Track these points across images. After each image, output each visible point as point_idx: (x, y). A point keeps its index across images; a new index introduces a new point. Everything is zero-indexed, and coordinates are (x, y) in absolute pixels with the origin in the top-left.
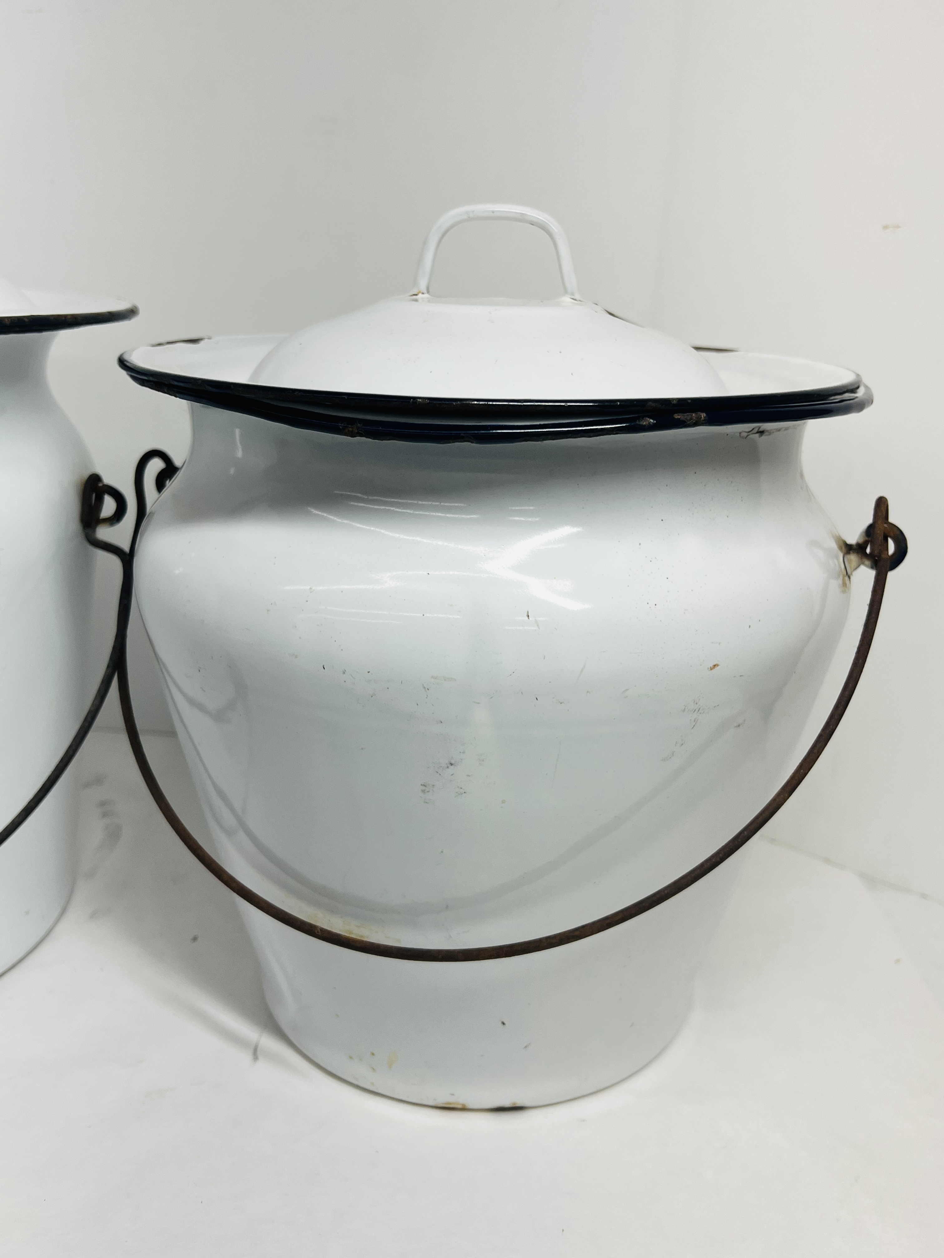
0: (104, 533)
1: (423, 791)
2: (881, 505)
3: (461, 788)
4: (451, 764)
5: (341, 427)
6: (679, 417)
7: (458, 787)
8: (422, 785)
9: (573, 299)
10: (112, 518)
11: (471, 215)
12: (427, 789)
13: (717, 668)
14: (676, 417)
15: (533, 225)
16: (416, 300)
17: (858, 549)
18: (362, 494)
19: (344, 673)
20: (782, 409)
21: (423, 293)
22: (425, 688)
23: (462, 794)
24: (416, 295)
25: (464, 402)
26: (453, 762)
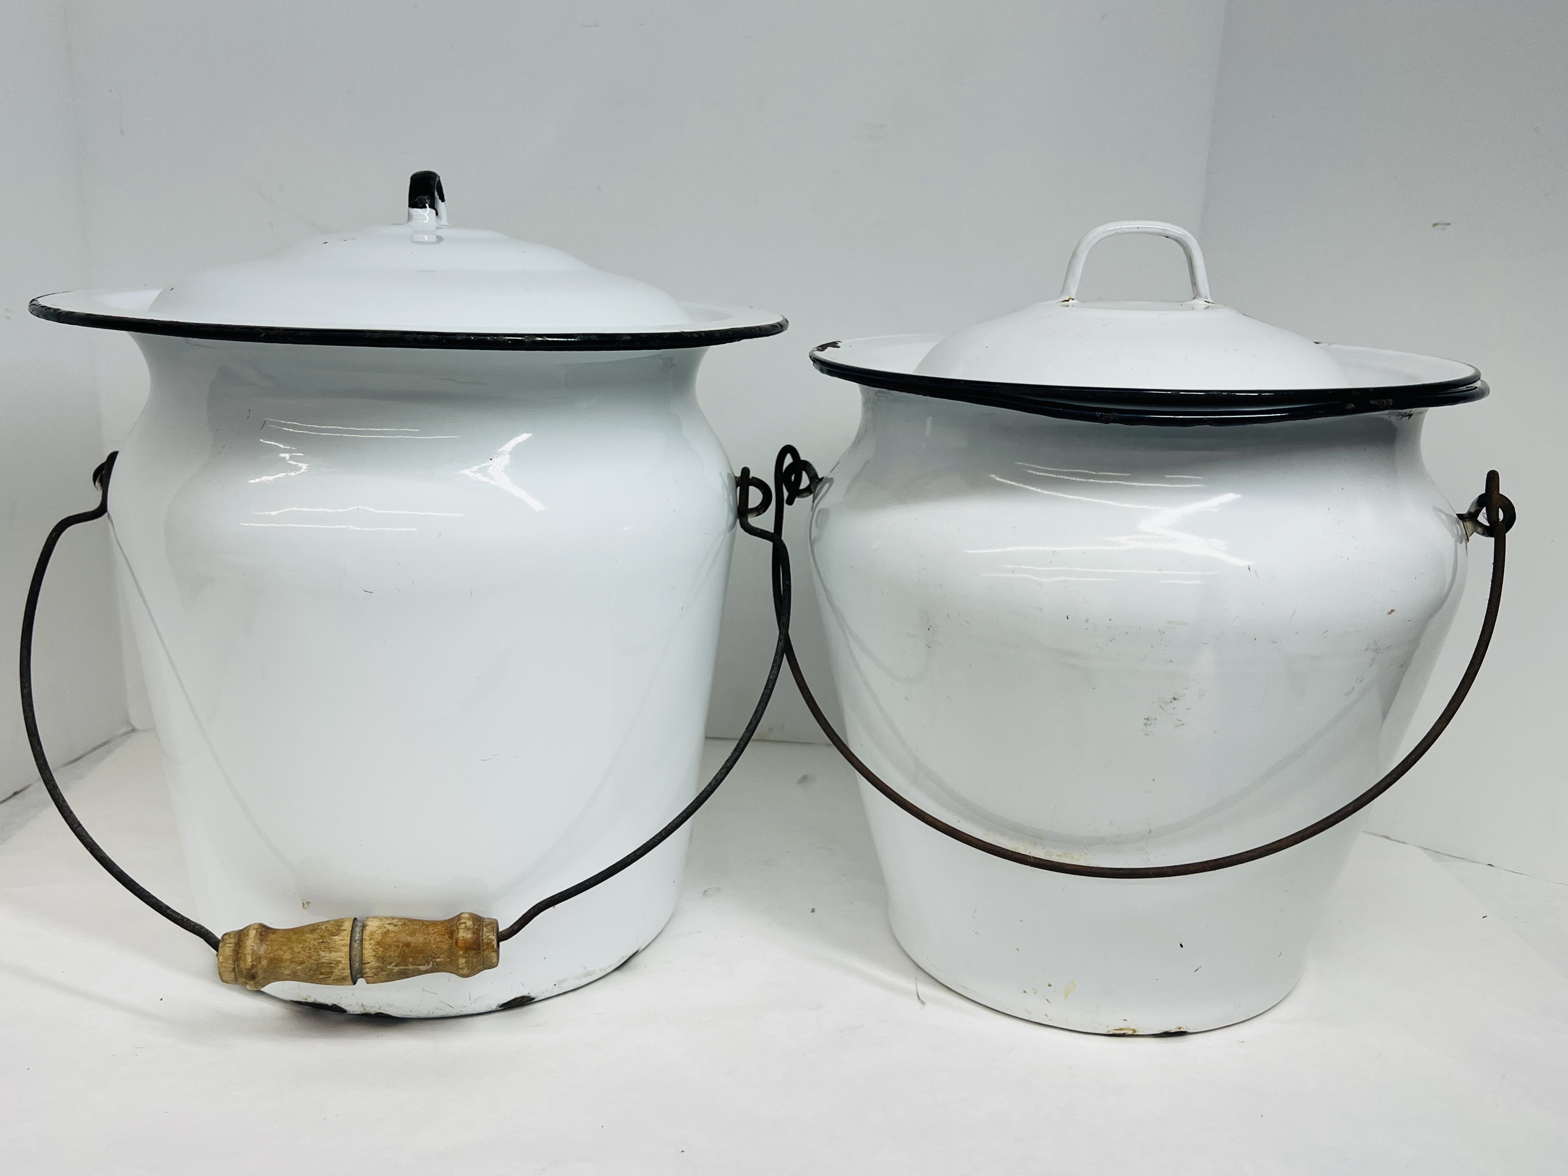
0: (754, 521)
1: (1145, 725)
2: (1493, 478)
3: (1180, 721)
4: (1175, 699)
5: (1098, 416)
6: (1374, 403)
7: (1177, 720)
8: (1145, 719)
9: (1206, 301)
10: (760, 507)
11: (1119, 231)
12: (1149, 722)
13: (1393, 613)
14: (1372, 403)
15: (1167, 237)
16: (1068, 306)
17: (1469, 518)
18: (1087, 470)
19: (1087, 621)
20: (1445, 395)
21: (1073, 299)
22: (1160, 632)
23: (1180, 726)
24: (1068, 301)
25: (1211, 393)
26: (1176, 697)
